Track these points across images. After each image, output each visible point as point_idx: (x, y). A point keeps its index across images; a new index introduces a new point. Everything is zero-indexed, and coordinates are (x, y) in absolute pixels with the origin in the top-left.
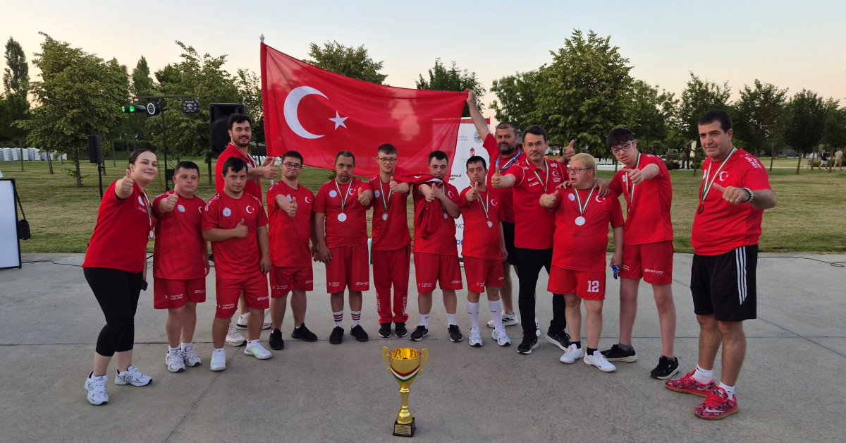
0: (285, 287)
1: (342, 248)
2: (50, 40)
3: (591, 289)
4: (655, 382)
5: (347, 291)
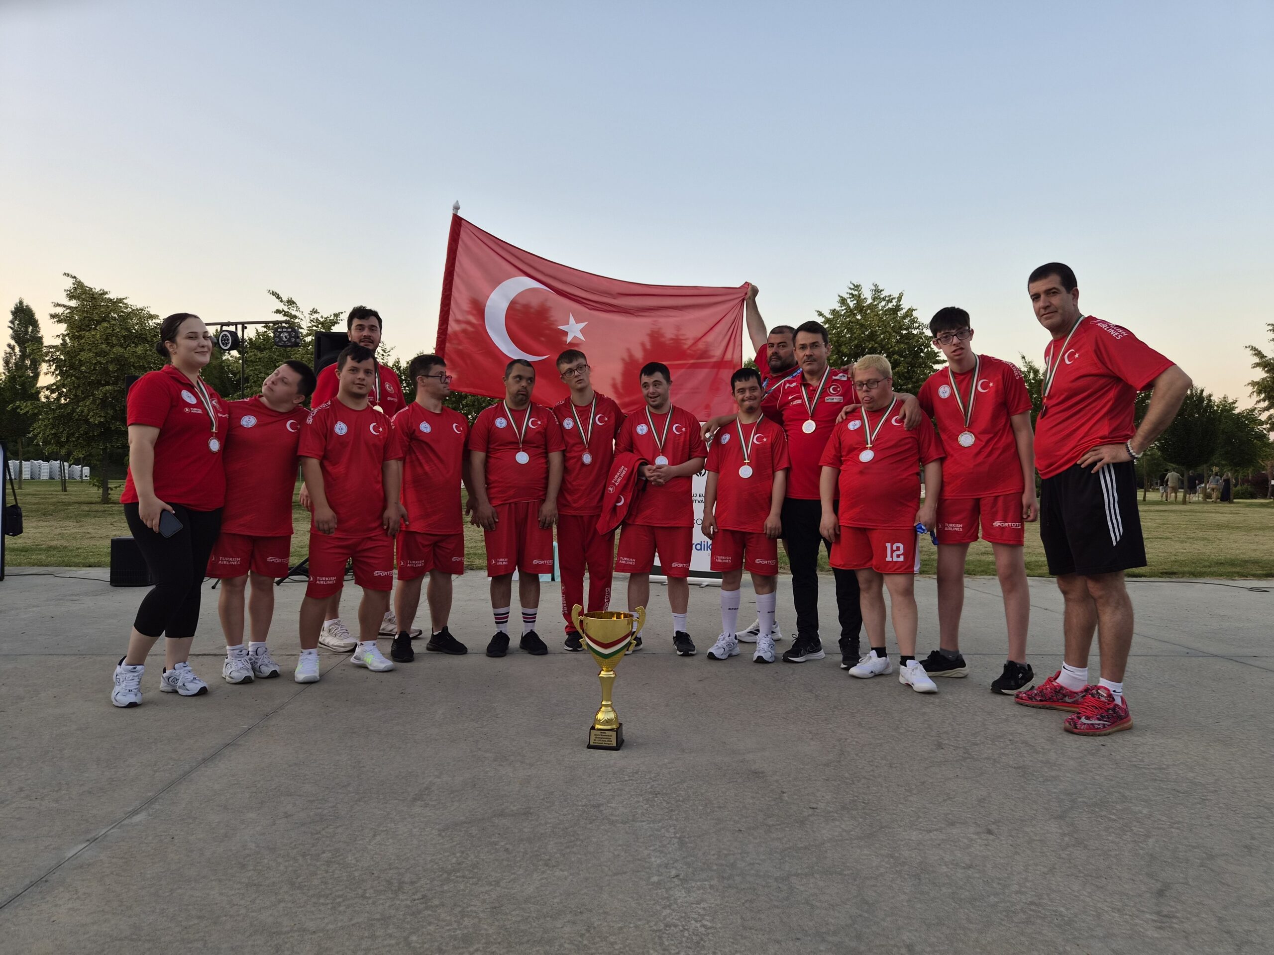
0: (420, 564)
1: (513, 505)
2: (79, 285)
3: (892, 556)
4: (999, 699)
5: (516, 576)
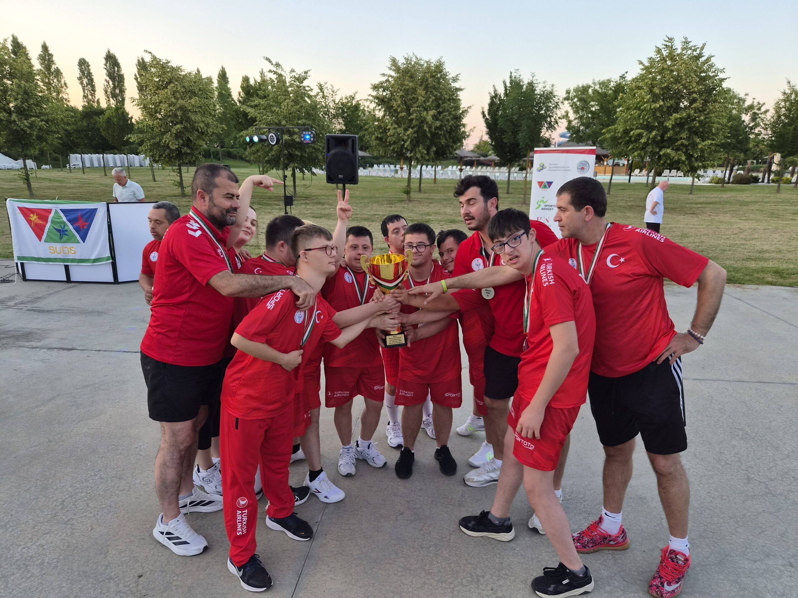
2: (155, 59)
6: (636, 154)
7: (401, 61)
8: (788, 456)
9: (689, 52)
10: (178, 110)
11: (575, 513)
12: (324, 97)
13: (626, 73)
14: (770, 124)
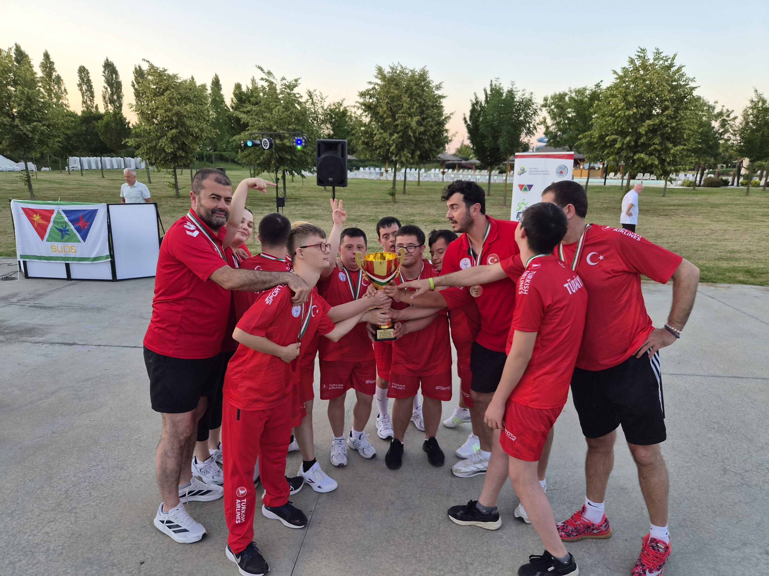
2: (152, 66)
6: (611, 158)
7: (387, 70)
8: (762, 448)
9: (661, 62)
10: (174, 115)
11: (559, 503)
12: (313, 103)
13: (601, 81)
14: (739, 130)
